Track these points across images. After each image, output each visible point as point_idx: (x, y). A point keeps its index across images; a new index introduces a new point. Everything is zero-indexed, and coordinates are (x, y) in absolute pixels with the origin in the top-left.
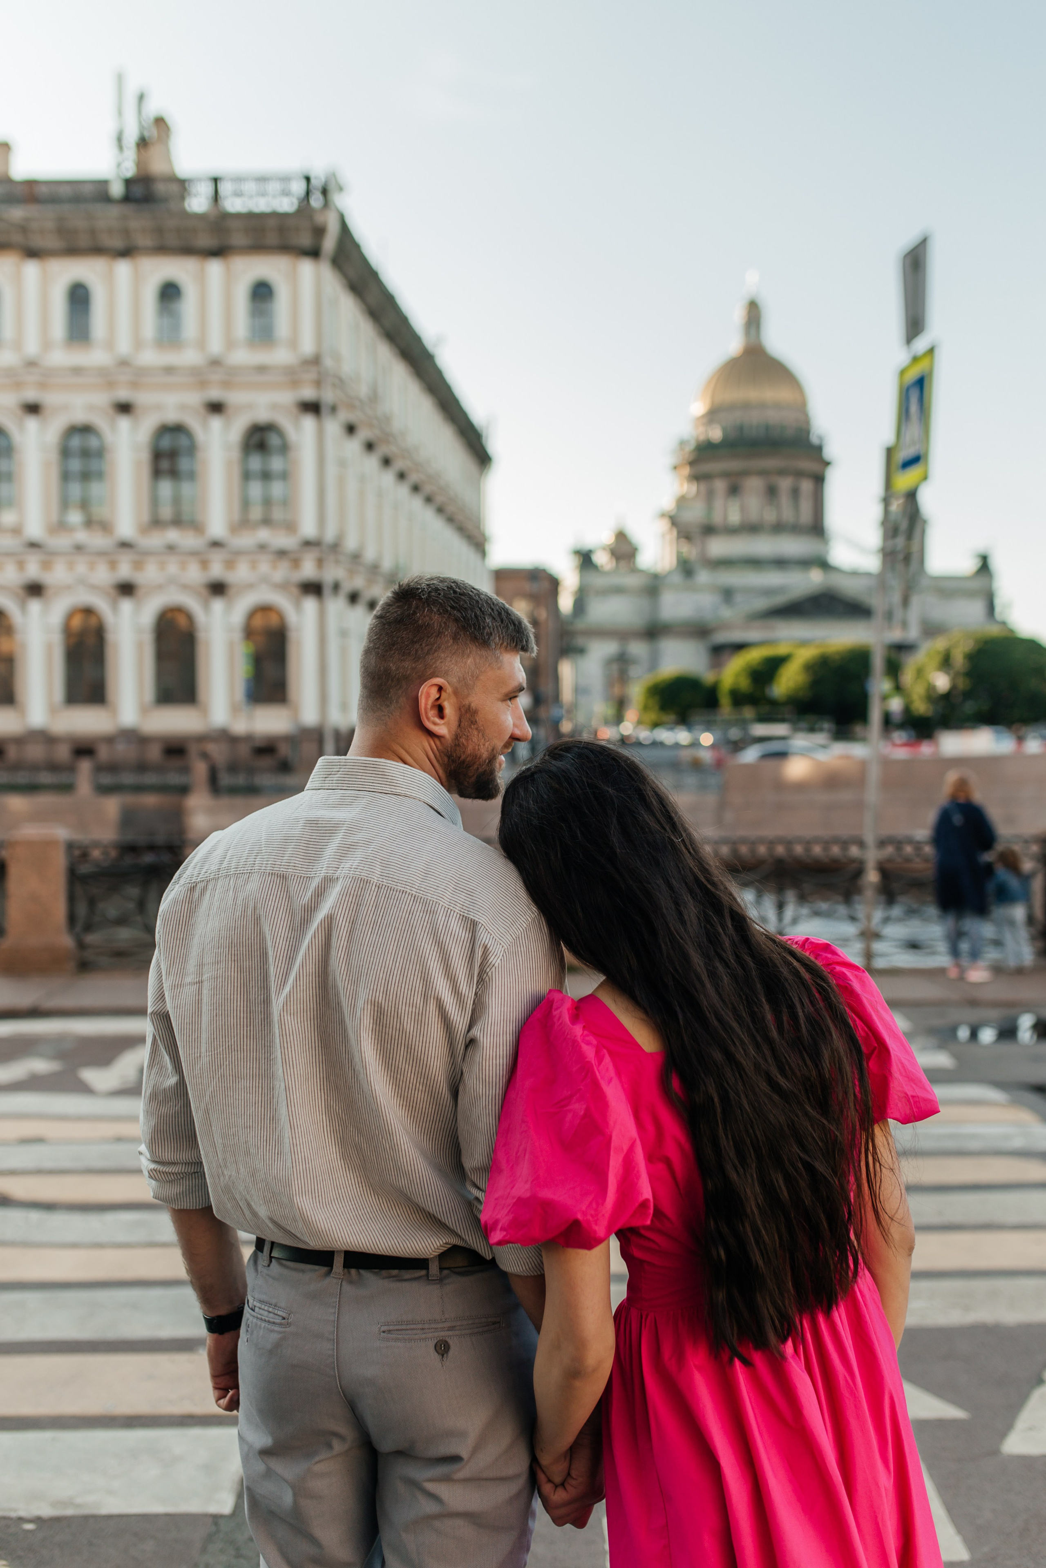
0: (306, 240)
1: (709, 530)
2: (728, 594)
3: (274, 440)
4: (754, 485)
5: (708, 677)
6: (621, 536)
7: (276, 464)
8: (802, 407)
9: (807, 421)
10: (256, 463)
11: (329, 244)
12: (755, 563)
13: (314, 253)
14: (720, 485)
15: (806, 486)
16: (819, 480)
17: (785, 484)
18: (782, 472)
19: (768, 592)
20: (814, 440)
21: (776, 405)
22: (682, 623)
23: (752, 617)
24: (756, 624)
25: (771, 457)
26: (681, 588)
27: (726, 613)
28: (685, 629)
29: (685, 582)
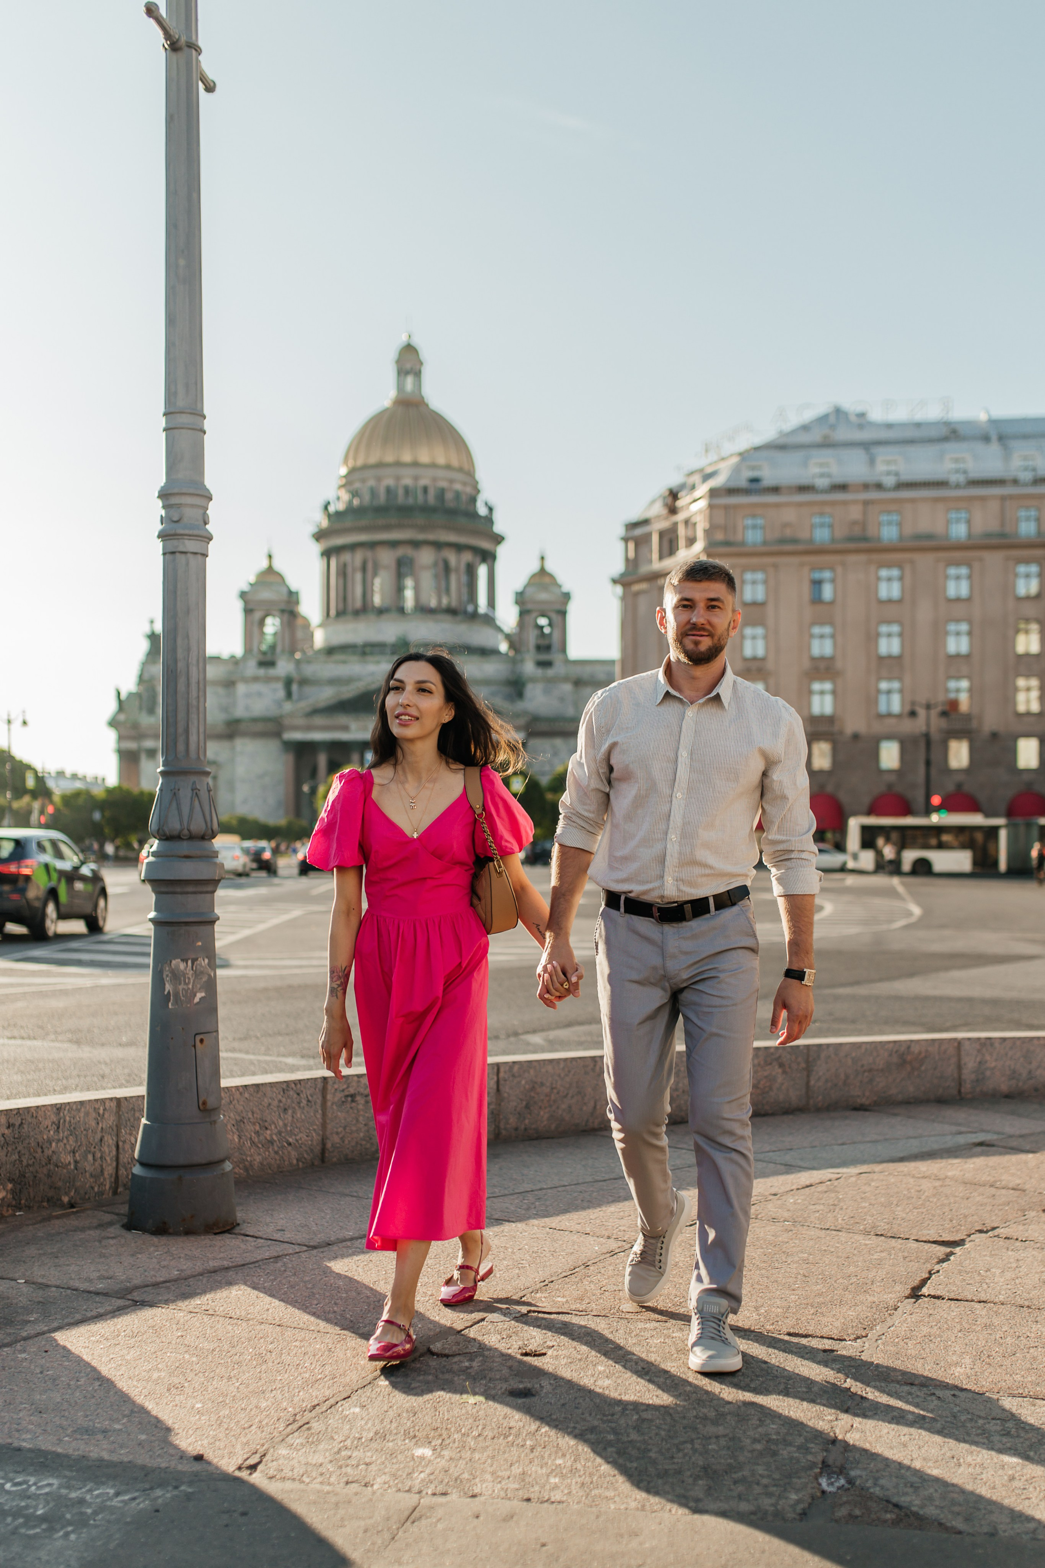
2: (289, 684)
21: (415, 464)
22: (255, 720)
23: (316, 712)
24: (319, 720)
25: (400, 526)
26: (256, 679)
27: (288, 707)
28: (259, 727)
29: (262, 672)
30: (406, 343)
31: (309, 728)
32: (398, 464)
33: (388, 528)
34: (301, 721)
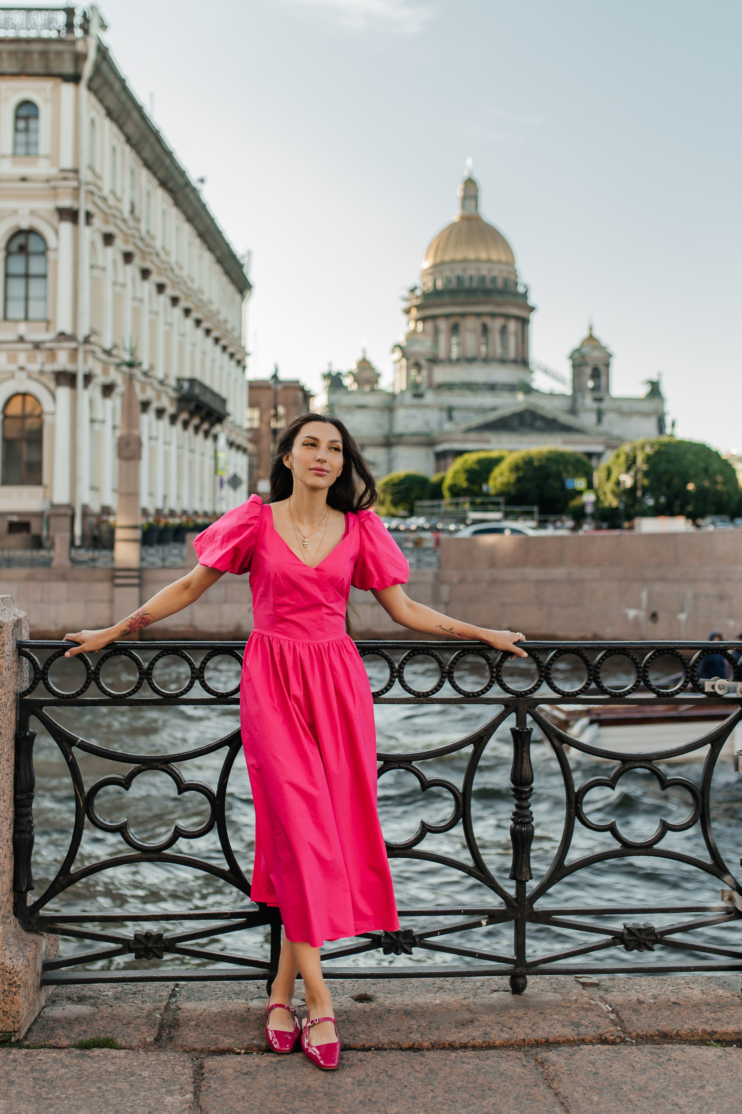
0: (68, 68)
1: (434, 361)
2: (450, 411)
3: (34, 245)
4: (471, 324)
5: (434, 478)
6: (364, 364)
7: (36, 266)
8: (511, 263)
9: (514, 273)
10: (17, 265)
11: (87, 70)
12: (470, 387)
13: (75, 79)
14: (443, 325)
15: (512, 326)
16: (524, 322)
17: (497, 324)
18: (493, 315)
19: (482, 410)
20: (521, 289)
21: (489, 261)
22: (413, 435)
23: (469, 430)
24: (472, 436)
25: (485, 303)
26: (412, 406)
27: (448, 426)
28: (415, 439)
29: (416, 401)
30: (467, 178)
31: (464, 441)
32: (478, 260)
33: (477, 303)
34: (460, 436)
